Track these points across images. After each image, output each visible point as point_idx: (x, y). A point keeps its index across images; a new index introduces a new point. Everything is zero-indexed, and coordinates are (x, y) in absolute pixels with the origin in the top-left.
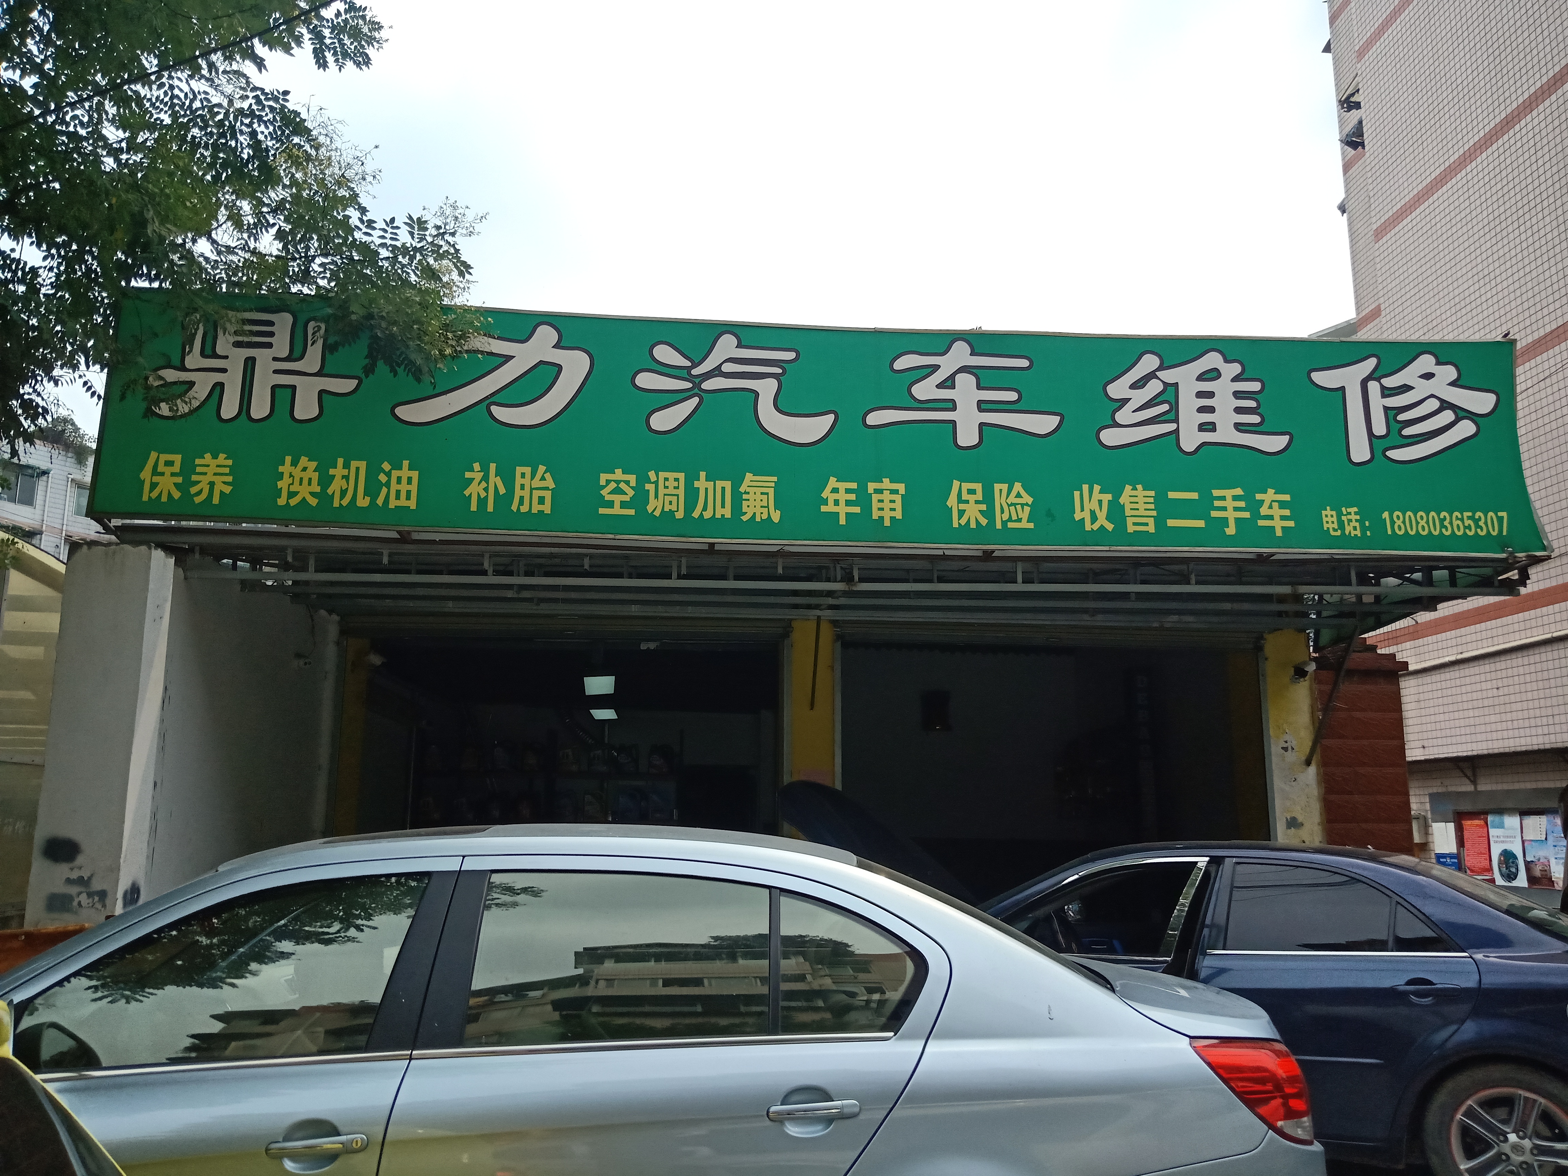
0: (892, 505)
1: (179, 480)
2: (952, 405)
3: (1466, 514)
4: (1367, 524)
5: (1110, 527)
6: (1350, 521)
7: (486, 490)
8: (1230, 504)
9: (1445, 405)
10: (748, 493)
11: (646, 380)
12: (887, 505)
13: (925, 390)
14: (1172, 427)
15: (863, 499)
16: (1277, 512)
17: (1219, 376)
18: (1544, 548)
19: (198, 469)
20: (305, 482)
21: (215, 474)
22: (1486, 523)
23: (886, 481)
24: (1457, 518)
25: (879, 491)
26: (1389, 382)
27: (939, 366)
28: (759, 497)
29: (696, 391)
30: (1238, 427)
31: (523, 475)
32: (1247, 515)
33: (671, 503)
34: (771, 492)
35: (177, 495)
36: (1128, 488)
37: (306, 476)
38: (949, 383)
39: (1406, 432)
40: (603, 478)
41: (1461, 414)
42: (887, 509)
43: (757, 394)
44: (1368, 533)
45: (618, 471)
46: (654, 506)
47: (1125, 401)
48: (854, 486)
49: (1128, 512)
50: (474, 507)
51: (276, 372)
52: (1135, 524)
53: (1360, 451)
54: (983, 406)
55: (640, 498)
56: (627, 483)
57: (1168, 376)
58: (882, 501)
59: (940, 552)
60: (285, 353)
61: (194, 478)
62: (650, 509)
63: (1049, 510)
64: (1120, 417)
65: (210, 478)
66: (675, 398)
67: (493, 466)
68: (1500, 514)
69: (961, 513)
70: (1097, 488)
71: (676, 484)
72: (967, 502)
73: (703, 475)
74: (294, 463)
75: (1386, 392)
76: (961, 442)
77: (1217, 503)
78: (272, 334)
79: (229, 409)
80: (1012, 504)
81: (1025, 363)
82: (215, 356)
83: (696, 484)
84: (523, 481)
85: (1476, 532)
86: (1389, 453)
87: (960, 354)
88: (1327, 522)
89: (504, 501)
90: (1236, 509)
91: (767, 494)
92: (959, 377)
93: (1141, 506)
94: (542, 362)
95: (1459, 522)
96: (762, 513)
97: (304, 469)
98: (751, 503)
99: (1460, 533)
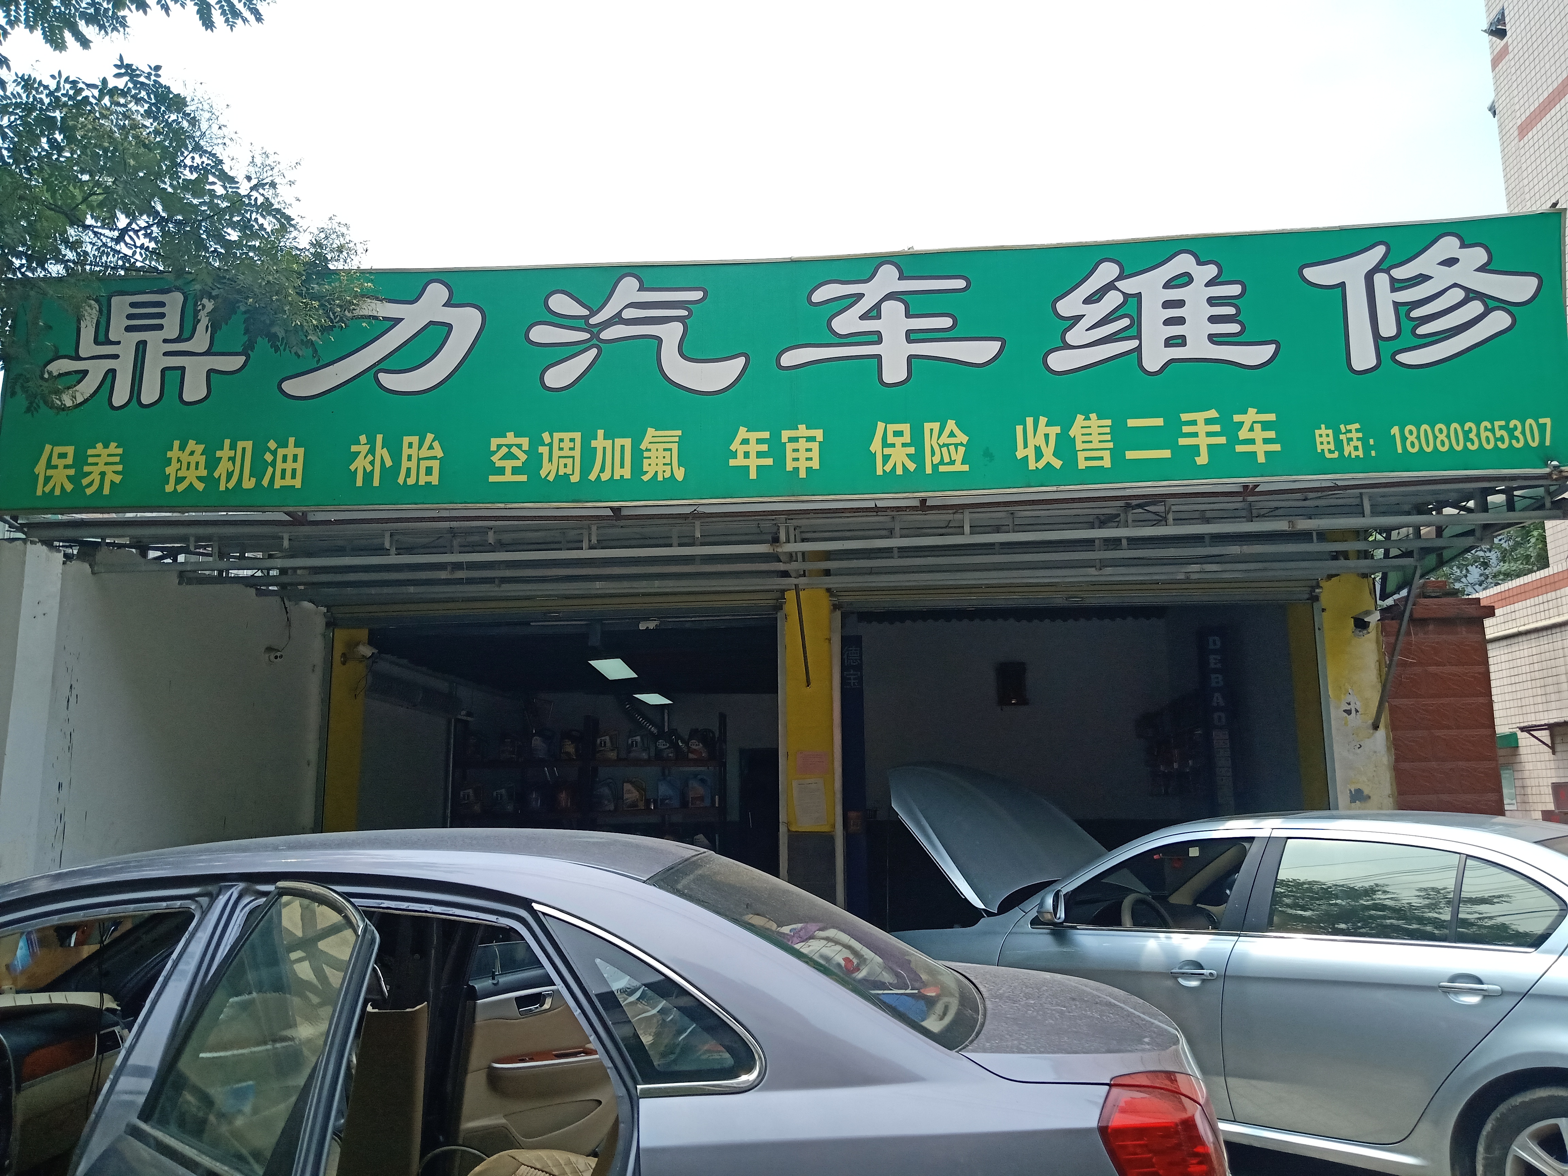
0: (809, 455)
1: (72, 472)
2: (877, 338)
3: (1497, 424)
4: (1372, 442)
5: (1057, 464)
6: (1351, 439)
7: (372, 463)
8: (1202, 428)
9: (1471, 295)
10: (650, 450)
11: (541, 334)
12: (802, 455)
13: (847, 323)
14: (1133, 344)
15: (776, 449)
16: (1259, 434)
17: (1191, 280)
19: (90, 460)
20: (193, 466)
21: (106, 464)
22: (1523, 433)
23: (802, 427)
24: (1486, 429)
25: (794, 439)
26: (1400, 273)
27: (864, 294)
28: (662, 453)
29: (595, 341)
30: (1214, 338)
31: (410, 445)
32: (1222, 440)
33: (565, 466)
34: (675, 447)
35: (69, 487)
36: (1080, 418)
37: (193, 460)
38: (874, 313)
39: (1421, 330)
40: (494, 442)
41: (1491, 304)
42: (802, 459)
43: (660, 340)
44: (1373, 453)
45: (511, 435)
46: (548, 470)
47: (1078, 319)
48: (766, 435)
49: (1079, 446)
50: (359, 483)
52: (1087, 459)
53: (1364, 357)
54: (913, 336)
55: (534, 462)
56: (519, 446)
57: (1129, 286)
58: (797, 450)
60: (175, 334)
61: (86, 469)
62: (543, 473)
63: (988, 448)
64: (1072, 337)
65: (102, 468)
66: (572, 350)
67: (379, 438)
68: (1541, 421)
69: (886, 458)
70: (1043, 420)
71: (571, 445)
72: (893, 445)
73: (600, 433)
74: (182, 448)
75: (1396, 285)
76: (887, 379)
77: (1186, 429)
78: (162, 316)
79: (121, 396)
80: (944, 445)
81: (961, 284)
82: (108, 342)
83: (594, 444)
84: (410, 451)
85: (1510, 443)
86: (1399, 357)
87: (887, 279)
88: (1322, 443)
89: (390, 474)
90: (1209, 434)
91: (670, 450)
92: (884, 305)
93: (1095, 438)
94: (431, 323)
95: (1489, 434)
96: (664, 471)
97: (192, 453)
98: (653, 461)
99: (1489, 447)
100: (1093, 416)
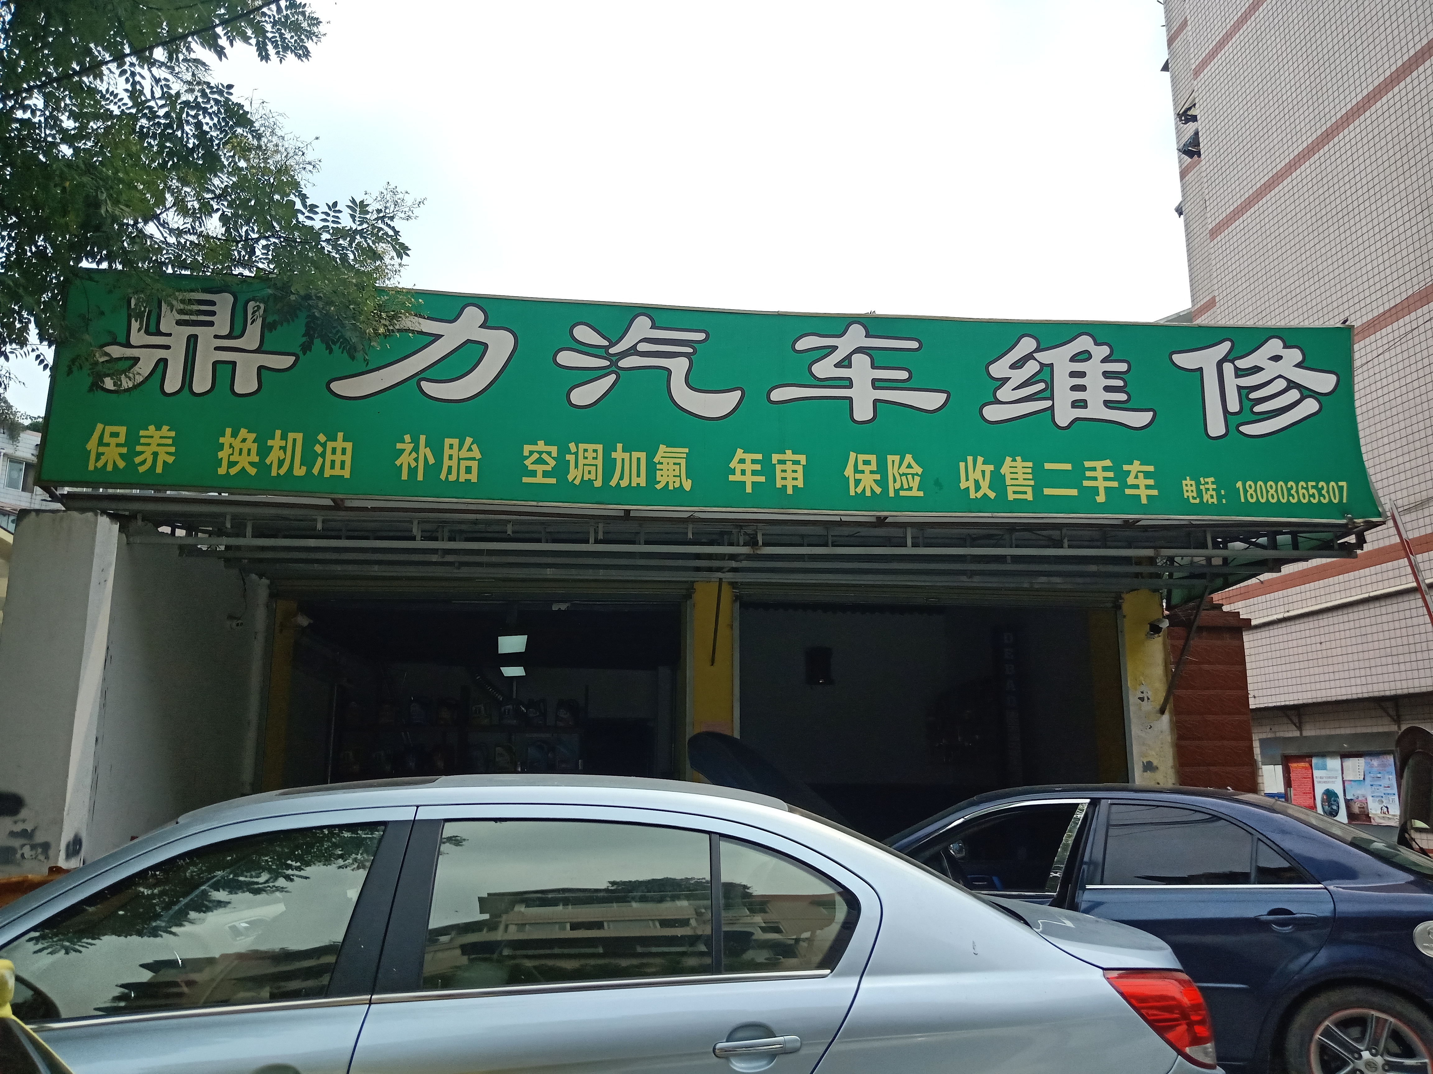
0: (795, 475)
1: (124, 450)
2: (849, 383)
3: (1311, 484)
4: (1223, 492)
5: (992, 495)
6: (1207, 490)
7: (416, 460)
8: (1100, 474)
9: (1292, 385)
10: (662, 463)
11: (566, 358)
12: (789, 475)
13: (824, 369)
14: (1048, 404)
15: (768, 469)
16: (1142, 481)
17: (1090, 357)
18: (1380, 515)
19: (142, 440)
20: (245, 452)
21: (159, 445)
22: (1328, 492)
23: (789, 452)
24: (1303, 487)
25: (782, 462)
26: (1242, 364)
27: (837, 347)
28: (671, 465)
29: (614, 368)
30: (1107, 404)
31: (451, 446)
32: (1115, 484)
33: (590, 472)
34: (683, 462)
35: (121, 464)
37: (245, 447)
38: (846, 363)
39: (1257, 409)
40: (527, 449)
41: (1306, 393)
42: (789, 479)
43: (669, 372)
44: (1224, 501)
45: (541, 443)
46: (574, 475)
47: (1006, 380)
48: (759, 457)
49: (1008, 482)
50: (404, 476)
51: (217, 349)
52: (1015, 492)
53: (1216, 426)
54: (877, 384)
55: (561, 468)
56: (549, 453)
57: (1044, 357)
58: (785, 471)
59: (838, 519)
60: (226, 331)
61: (139, 448)
62: (570, 478)
63: (938, 479)
64: (1001, 395)
65: (154, 448)
66: (594, 375)
67: (423, 438)
68: (1341, 484)
69: (857, 482)
70: (980, 459)
71: (595, 455)
72: (863, 472)
73: (620, 446)
74: (234, 435)
75: (1240, 373)
76: (857, 417)
77: (1088, 474)
78: (213, 313)
79: (173, 383)
80: (904, 474)
81: (915, 345)
82: (159, 333)
83: (614, 455)
84: (451, 452)
85: (1319, 499)
86: (1241, 429)
87: (856, 336)
88: (1187, 491)
89: (433, 470)
90: (1106, 479)
91: (679, 464)
92: (854, 357)
93: (1020, 476)
94: (468, 341)
95: (1304, 491)
96: (674, 482)
97: (244, 440)
98: (665, 473)
99: (1305, 501)
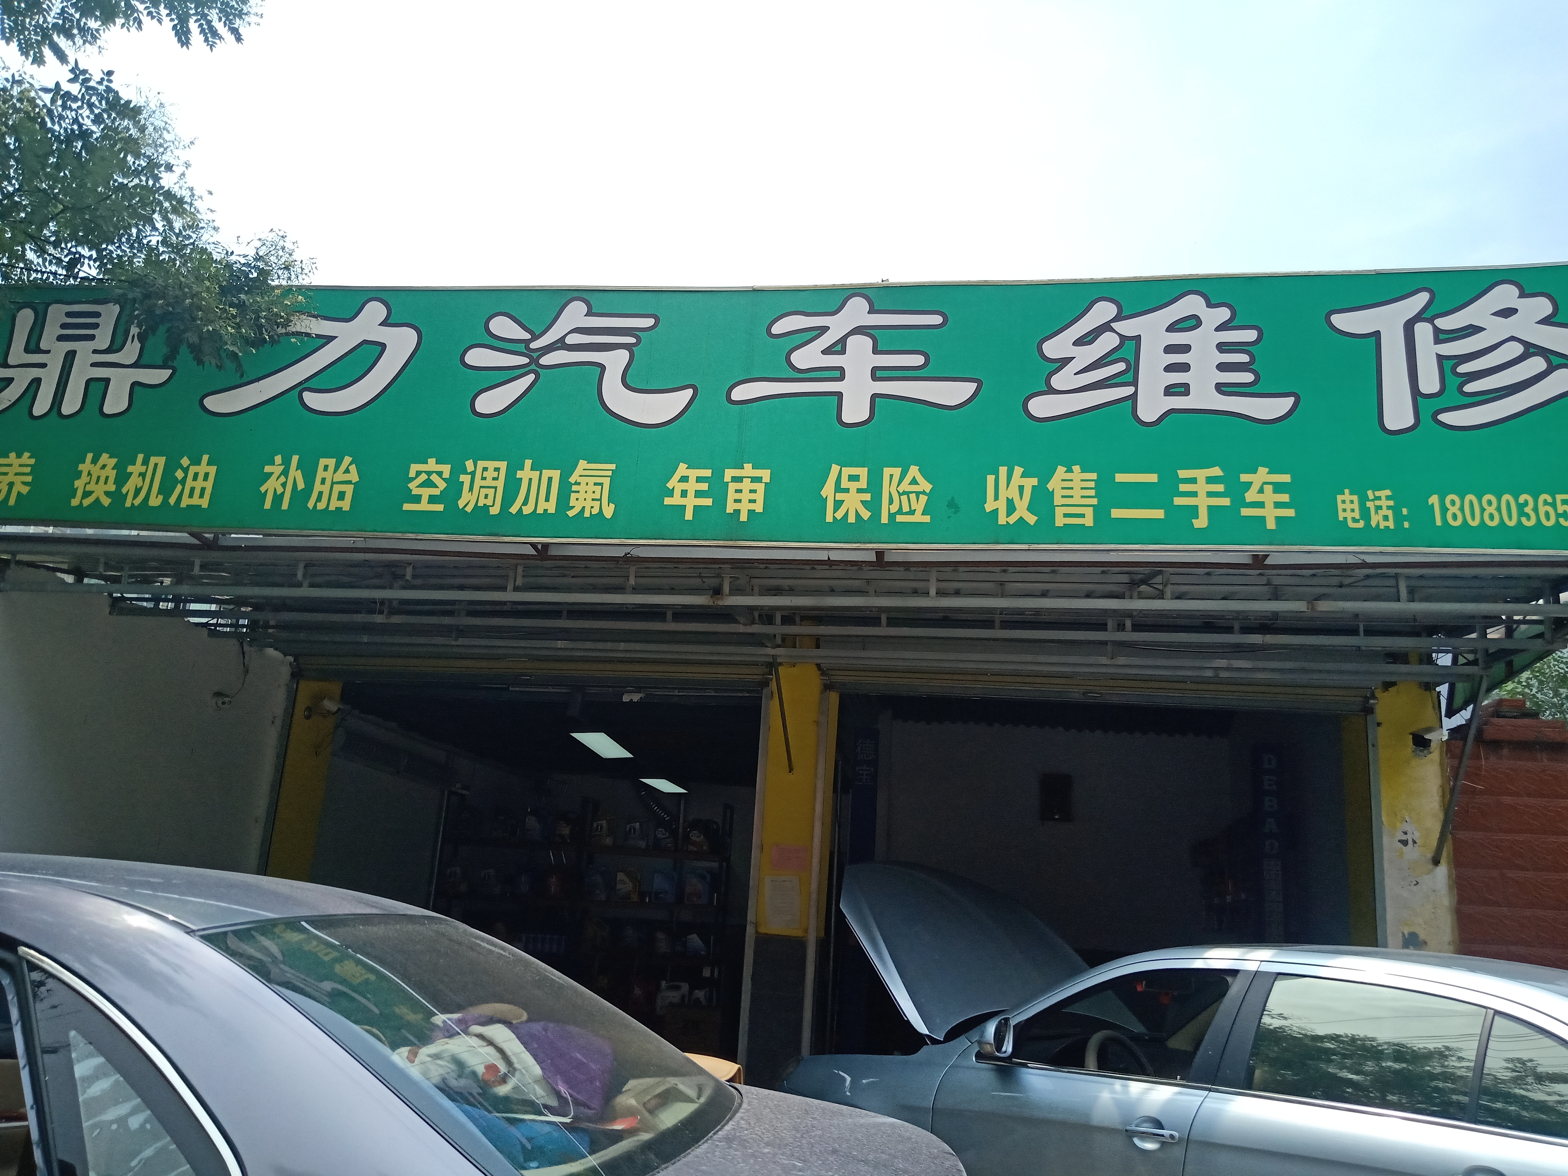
0: (753, 496)
2: (839, 374)
3: (1559, 497)
4: (1405, 511)
5: (1031, 519)
6: (1380, 508)
7: (284, 485)
8: (1202, 487)
9: (1531, 350)
10: (579, 484)
11: (477, 357)
12: (745, 496)
13: (808, 357)
14: (1129, 390)
15: (717, 489)
16: (1270, 497)
17: (1199, 323)
20: (102, 480)
21: (16, 474)
23: (748, 466)
24: (1546, 503)
25: (737, 479)
26: (1445, 324)
27: (829, 328)
28: (591, 488)
29: (533, 367)
30: (1220, 388)
31: (326, 468)
32: (1226, 502)
33: (486, 497)
34: (607, 482)
36: (1061, 470)
37: (103, 474)
38: (839, 348)
39: (1469, 388)
40: (414, 468)
41: (1556, 360)
42: (745, 501)
43: (603, 368)
44: (1406, 525)
45: (432, 461)
46: (467, 501)
47: (1066, 361)
48: (707, 473)
49: (1058, 501)
50: (268, 505)
52: (1066, 515)
53: (1399, 415)
54: (880, 374)
55: (452, 492)
56: (440, 474)
57: (1126, 327)
59: (823, 556)
60: (105, 345)
62: (461, 503)
63: (953, 499)
64: (1057, 382)
65: (11, 478)
66: (510, 374)
67: (295, 459)
69: (838, 504)
70: (1018, 471)
71: (495, 474)
72: (847, 490)
73: (528, 463)
74: (94, 461)
75: (1441, 337)
76: (846, 418)
77: (1183, 487)
78: (96, 326)
79: (42, 405)
80: (904, 493)
81: (937, 320)
82: (39, 351)
83: (519, 474)
84: (325, 474)
86: (1442, 417)
87: (856, 312)
88: (1344, 510)
89: (300, 497)
90: (1210, 494)
91: (601, 484)
92: (850, 340)
93: (1077, 493)
94: (365, 342)
95: (1549, 509)
96: (592, 507)
97: (104, 467)
98: (581, 496)
99: (1549, 524)
100: (1076, 468)
